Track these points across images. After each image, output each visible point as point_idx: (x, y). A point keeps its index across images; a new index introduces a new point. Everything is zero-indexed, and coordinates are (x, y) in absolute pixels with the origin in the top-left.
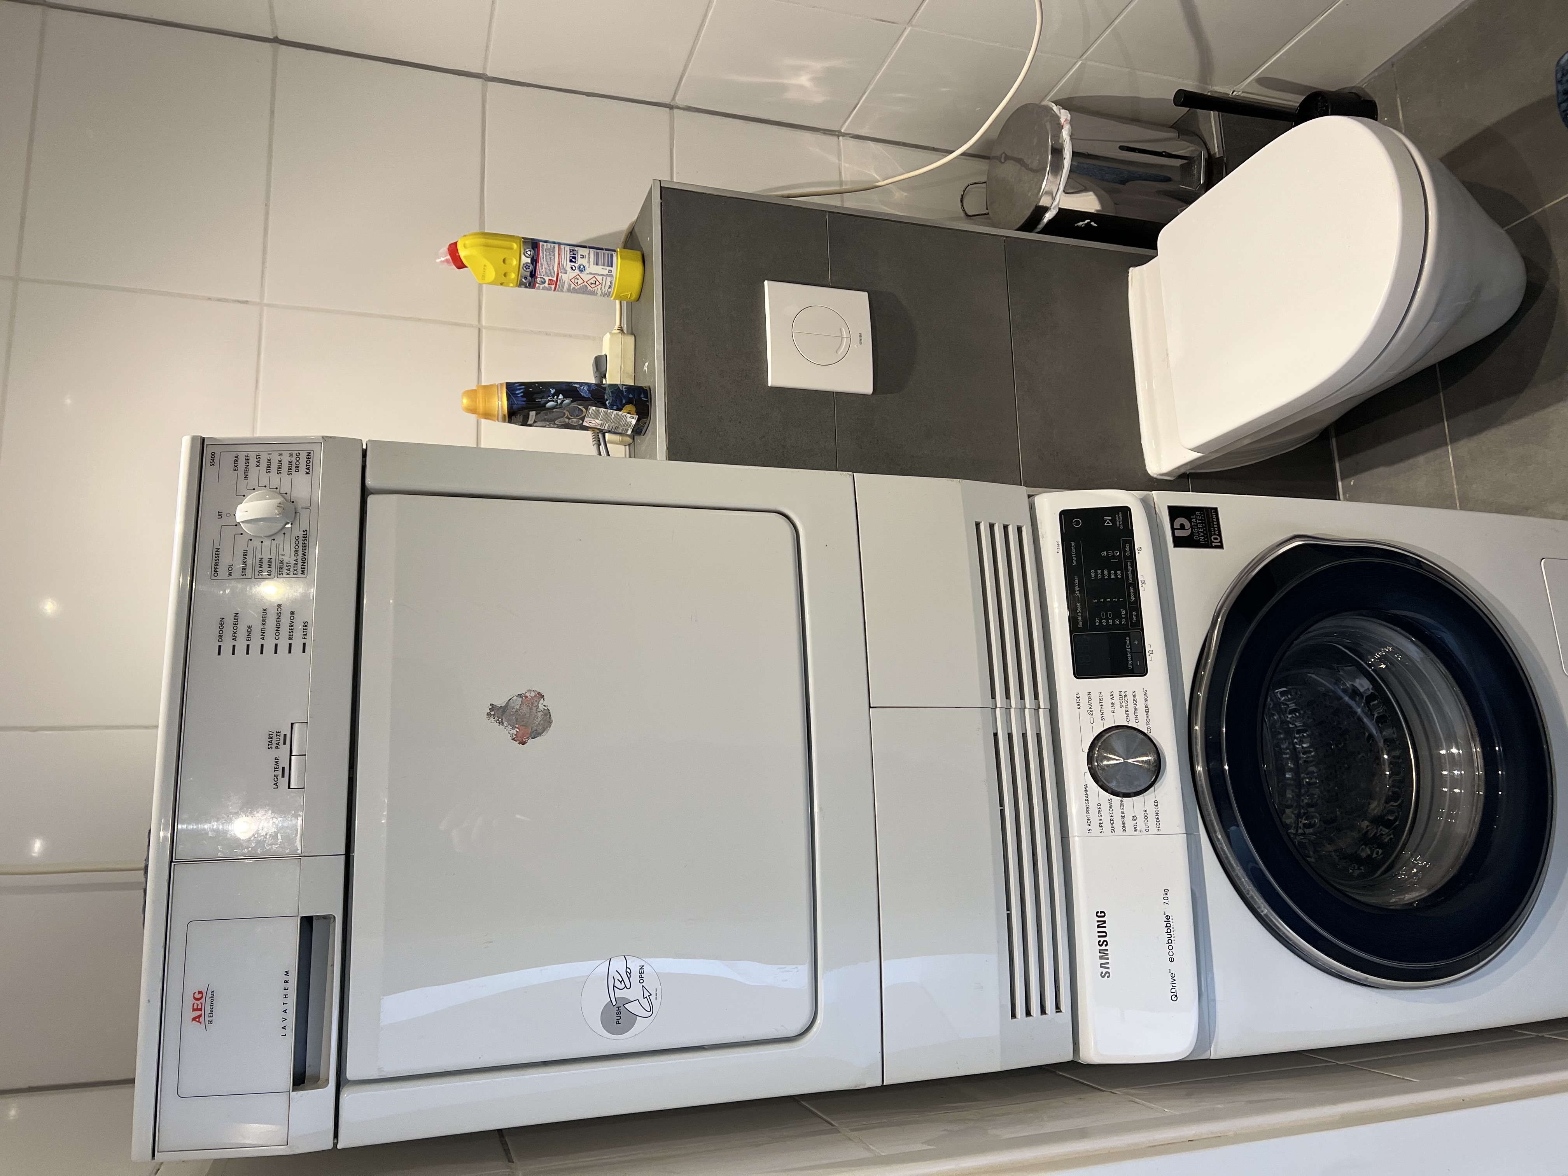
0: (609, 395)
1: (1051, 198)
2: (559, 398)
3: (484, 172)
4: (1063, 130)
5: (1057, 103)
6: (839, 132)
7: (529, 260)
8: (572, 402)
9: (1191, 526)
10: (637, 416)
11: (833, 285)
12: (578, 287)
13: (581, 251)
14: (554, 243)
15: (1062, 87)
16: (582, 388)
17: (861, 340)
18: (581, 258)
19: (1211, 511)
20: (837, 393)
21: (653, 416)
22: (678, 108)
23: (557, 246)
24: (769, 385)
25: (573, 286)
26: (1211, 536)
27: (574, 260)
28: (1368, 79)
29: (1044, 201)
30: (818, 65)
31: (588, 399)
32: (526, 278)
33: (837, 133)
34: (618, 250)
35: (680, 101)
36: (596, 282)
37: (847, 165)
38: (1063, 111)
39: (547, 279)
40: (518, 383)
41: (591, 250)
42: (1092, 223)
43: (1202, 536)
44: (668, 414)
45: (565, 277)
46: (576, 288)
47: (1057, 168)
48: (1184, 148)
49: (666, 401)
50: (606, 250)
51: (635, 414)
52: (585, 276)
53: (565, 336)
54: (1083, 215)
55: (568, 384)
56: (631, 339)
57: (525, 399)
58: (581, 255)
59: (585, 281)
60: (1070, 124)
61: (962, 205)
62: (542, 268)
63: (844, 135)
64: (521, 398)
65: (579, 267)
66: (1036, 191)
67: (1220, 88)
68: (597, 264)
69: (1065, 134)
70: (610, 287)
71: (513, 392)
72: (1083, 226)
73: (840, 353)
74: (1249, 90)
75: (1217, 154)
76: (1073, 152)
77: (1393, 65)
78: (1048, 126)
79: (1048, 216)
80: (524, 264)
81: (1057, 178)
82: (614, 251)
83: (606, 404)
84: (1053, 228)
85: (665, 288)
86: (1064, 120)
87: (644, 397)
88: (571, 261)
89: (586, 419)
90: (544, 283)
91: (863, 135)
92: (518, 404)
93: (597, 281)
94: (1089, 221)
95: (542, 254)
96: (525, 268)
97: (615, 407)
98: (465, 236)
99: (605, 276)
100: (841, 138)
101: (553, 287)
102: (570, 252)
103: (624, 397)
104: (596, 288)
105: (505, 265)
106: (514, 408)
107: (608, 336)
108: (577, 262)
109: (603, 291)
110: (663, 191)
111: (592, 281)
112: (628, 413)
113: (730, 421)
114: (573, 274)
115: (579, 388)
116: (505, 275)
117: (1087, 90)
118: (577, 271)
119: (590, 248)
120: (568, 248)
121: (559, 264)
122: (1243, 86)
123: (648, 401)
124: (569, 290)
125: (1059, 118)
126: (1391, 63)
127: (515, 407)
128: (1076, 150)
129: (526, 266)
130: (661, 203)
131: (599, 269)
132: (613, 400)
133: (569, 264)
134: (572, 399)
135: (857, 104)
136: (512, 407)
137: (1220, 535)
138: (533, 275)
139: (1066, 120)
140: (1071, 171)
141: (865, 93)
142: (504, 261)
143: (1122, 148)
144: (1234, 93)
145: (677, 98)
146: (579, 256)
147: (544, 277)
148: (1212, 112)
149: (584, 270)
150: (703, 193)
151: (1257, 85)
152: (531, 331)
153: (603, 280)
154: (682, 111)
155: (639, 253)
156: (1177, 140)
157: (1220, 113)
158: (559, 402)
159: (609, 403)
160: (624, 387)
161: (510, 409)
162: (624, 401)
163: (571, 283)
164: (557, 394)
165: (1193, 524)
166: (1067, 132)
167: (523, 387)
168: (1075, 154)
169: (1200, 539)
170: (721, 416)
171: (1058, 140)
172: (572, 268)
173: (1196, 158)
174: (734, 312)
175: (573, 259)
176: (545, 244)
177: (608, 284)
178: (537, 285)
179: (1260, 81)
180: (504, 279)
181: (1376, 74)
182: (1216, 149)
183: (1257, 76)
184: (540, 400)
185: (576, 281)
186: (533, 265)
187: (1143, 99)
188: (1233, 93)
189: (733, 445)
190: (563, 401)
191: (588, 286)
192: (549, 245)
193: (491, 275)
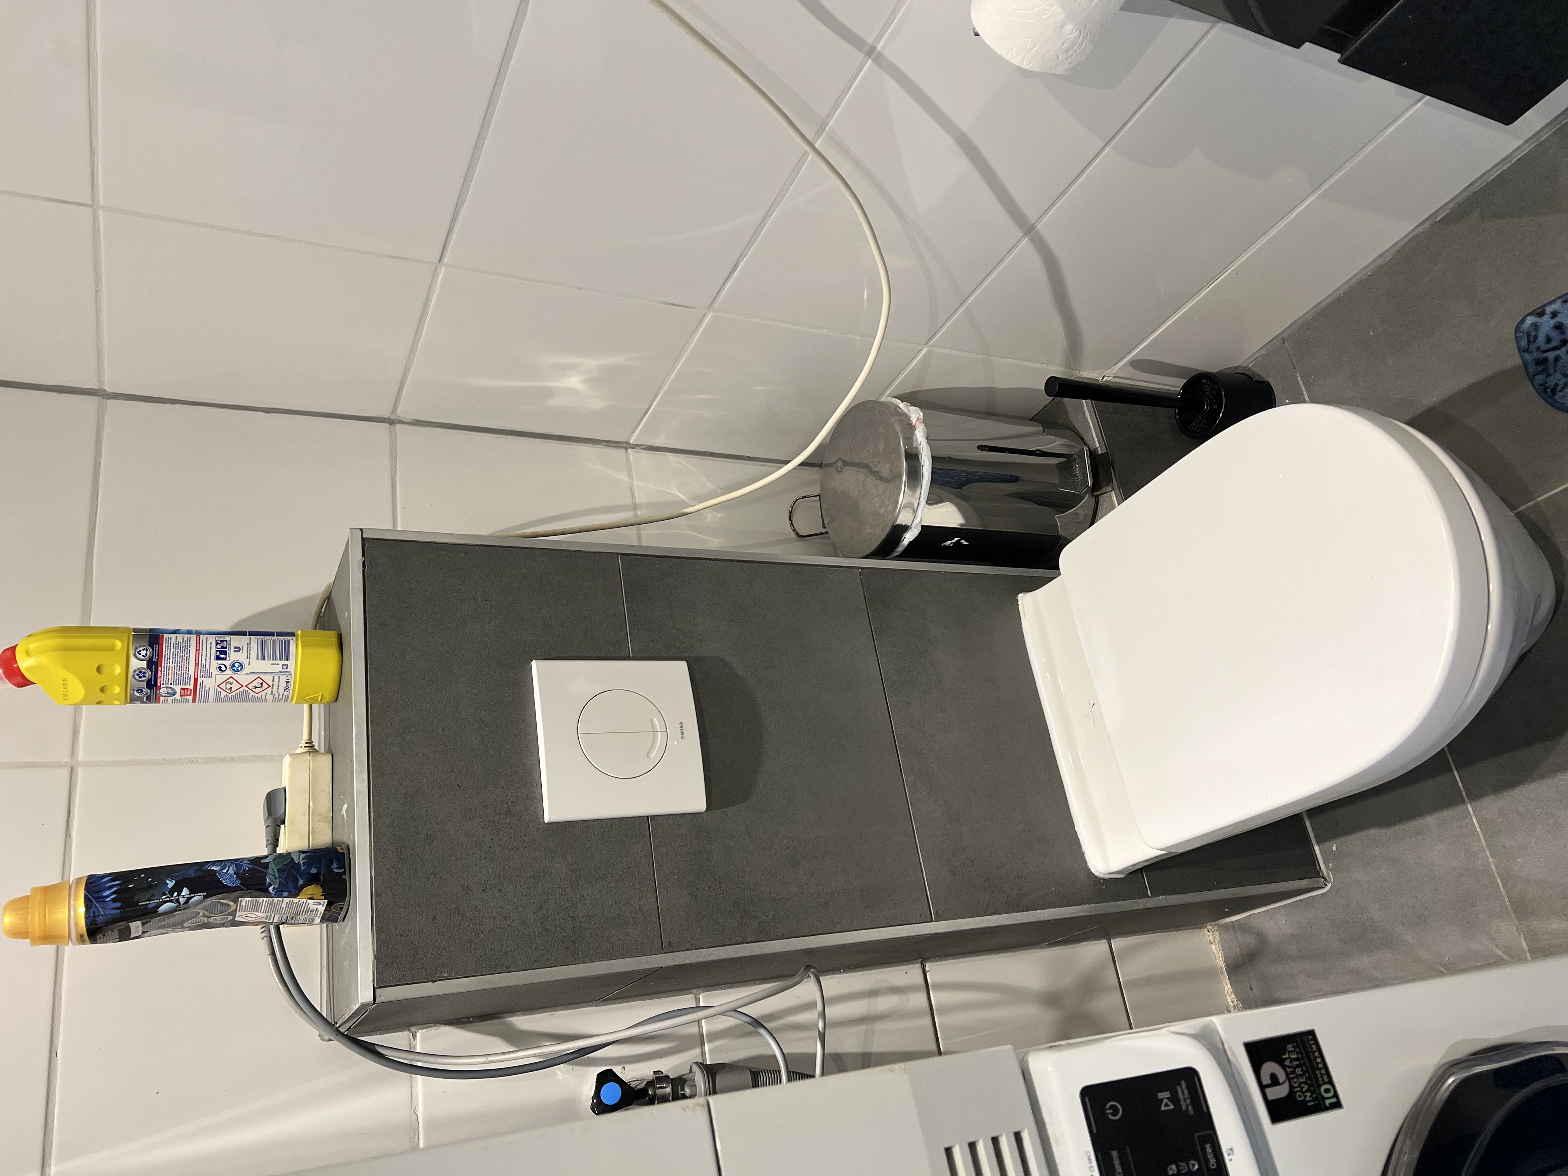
0: (274, 876)
1: (912, 512)
2: (182, 894)
3: (95, 526)
4: (916, 432)
5: (902, 398)
6: (627, 443)
7: (144, 664)
8: (205, 897)
9: (1287, 1075)
10: (326, 901)
11: (635, 655)
12: (234, 694)
13: (235, 641)
14: (189, 632)
15: (902, 381)
16: (225, 871)
17: (682, 733)
18: (235, 651)
19: (1307, 1038)
20: (653, 817)
21: (353, 898)
22: (402, 422)
23: (193, 637)
24: (546, 821)
25: (223, 694)
26: (1319, 1086)
27: (222, 656)
28: (1254, 358)
29: (903, 519)
30: (592, 363)
31: (236, 889)
32: (140, 691)
33: (624, 445)
34: (299, 632)
35: (402, 412)
36: (262, 684)
37: (640, 484)
38: (912, 408)
39: (178, 688)
40: (111, 874)
41: (253, 637)
42: (963, 541)
43: (1306, 1091)
44: (376, 896)
45: (208, 683)
46: (230, 696)
47: (914, 475)
48: (1055, 443)
49: (373, 875)
50: (279, 634)
51: (323, 897)
52: (243, 678)
53: (222, 760)
54: (948, 532)
55: (200, 866)
56: (325, 761)
57: (119, 904)
58: (235, 648)
59: (244, 685)
60: (924, 423)
61: (791, 524)
62: (167, 673)
63: (634, 446)
64: (111, 902)
65: (233, 666)
66: (890, 508)
67: (1089, 373)
68: (263, 658)
69: (920, 435)
70: (286, 689)
71: (99, 895)
72: (951, 545)
73: (652, 756)
74: (1121, 374)
75: (1099, 449)
76: (932, 456)
77: (1284, 341)
78: (898, 428)
79: (909, 537)
80: (135, 671)
81: (916, 491)
82: (292, 634)
83: (269, 892)
84: (916, 551)
85: (371, 690)
86: (916, 419)
87: (337, 868)
88: (218, 658)
89: (238, 913)
90: (174, 694)
91: (658, 445)
92: (106, 914)
93: (264, 683)
94: (958, 539)
95: (167, 652)
96: (137, 677)
97: (285, 894)
98: (30, 636)
99: (276, 674)
100: (629, 450)
101: (191, 698)
102: (217, 643)
103: (302, 874)
104: (263, 693)
105: (101, 675)
106: (98, 922)
107: (287, 760)
108: (228, 659)
109: (276, 696)
110: (367, 544)
111: (255, 684)
112: (310, 899)
113: (484, 891)
114: (221, 677)
115: (219, 871)
116: (102, 690)
117: (934, 382)
118: (229, 672)
119: (252, 634)
120: (212, 639)
121: (197, 665)
122: (1115, 370)
123: (344, 873)
124: (218, 699)
125: (909, 418)
126: (1282, 339)
127: (100, 919)
128: (937, 454)
129: (140, 673)
130: (364, 563)
131: (266, 666)
132: (280, 883)
133: (215, 663)
134: (205, 894)
135: (648, 409)
136: (95, 921)
137: (1331, 1082)
138: (152, 684)
139: (918, 419)
140: (933, 481)
141: (657, 395)
142: (99, 669)
143: (981, 448)
144: (1105, 379)
145: (399, 410)
146: (232, 649)
147: (172, 686)
148: (1084, 401)
149: (241, 669)
150: (431, 542)
151: (1130, 368)
152: (164, 759)
153: (273, 681)
154: (408, 426)
155: (333, 634)
156: (1042, 435)
157: (1093, 401)
158: (182, 901)
159: (274, 889)
160: (302, 856)
161: (90, 925)
162: (301, 882)
163: (219, 689)
164: (178, 888)
165: (1289, 1070)
166: (922, 434)
167: (118, 882)
168: (934, 459)
169: (1305, 1097)
170: (468, 886)
171: (912, 444)
172: (220, 668)
173: (1075, 456)
174: (484, 714)
175: (221, 654)
176: (173, 636)
177: (283, 685)
178: (162, 698)
179: (1136, 364)
180: (101, 696)
181: (1264, 352)
182: (1096, 442)
183: (1130, 359)
184: (148, 902)
185: (229, 686)
186: (152, 672)
187: (998, 389)
188: (1103, 379)
189: (490, 931)
190: (189, 899)
191: (249, 691)
192: (180, 637)
193: (77, 691)
